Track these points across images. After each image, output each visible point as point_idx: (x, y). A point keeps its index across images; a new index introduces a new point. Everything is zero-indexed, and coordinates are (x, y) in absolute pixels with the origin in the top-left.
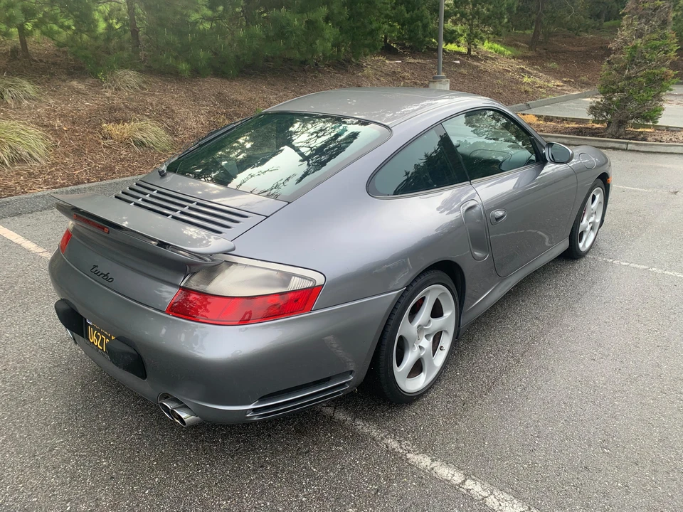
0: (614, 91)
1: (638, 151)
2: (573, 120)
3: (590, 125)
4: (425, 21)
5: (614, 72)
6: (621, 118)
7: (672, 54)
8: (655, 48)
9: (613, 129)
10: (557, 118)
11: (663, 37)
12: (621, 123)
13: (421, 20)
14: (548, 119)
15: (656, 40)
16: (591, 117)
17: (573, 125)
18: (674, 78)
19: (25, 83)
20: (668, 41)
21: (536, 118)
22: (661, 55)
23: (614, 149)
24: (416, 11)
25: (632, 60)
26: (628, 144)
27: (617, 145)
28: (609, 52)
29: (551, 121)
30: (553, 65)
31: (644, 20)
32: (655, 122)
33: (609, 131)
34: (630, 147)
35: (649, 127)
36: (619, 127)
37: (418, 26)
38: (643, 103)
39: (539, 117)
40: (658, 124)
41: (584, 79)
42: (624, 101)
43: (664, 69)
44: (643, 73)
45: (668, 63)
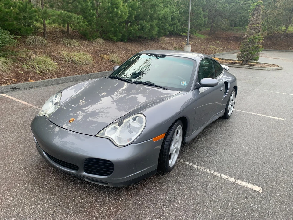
0: (245, 51)
1: (253, 69)
2: (231, 60)
3: (236, 62)
4: (177, 25)
5: (244, 45)
6: (247, 59)
7: (261, 40)
8: (257, 39)
9: (244, 62)
10: (226, 59)
11: (259, 35)
12: (247, 61)
13: (176, 25)
14: (223, 59)
15: (257, 36)
16: (237, 59)
17: (231, 61)
18: (262, 47)
19: (76, 41)
20: (260, 37)
21: (219, 59)
22: (258, 40)
23: (246, 68)
24: (174, 21)
25: (250, 42)
26: (250, 67)
27: (247, 67)
28: (243, 39)
29: (224, 60)
30: (218, 42)
31: (253, 30)
32: (257, 61)
33: (243, 63)
34: (251, 68)
35: (254, 63)
36: (246, 62)
37: (175, 27)
38: (253, 55)
39: (220, 59)
40: (257, 62)
41: (229, 47)
42: (248, 54)
43: (259, 45)
44: (253, 46)
45: (260, 43)
